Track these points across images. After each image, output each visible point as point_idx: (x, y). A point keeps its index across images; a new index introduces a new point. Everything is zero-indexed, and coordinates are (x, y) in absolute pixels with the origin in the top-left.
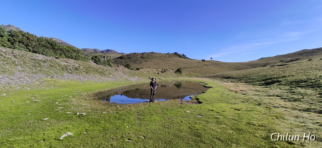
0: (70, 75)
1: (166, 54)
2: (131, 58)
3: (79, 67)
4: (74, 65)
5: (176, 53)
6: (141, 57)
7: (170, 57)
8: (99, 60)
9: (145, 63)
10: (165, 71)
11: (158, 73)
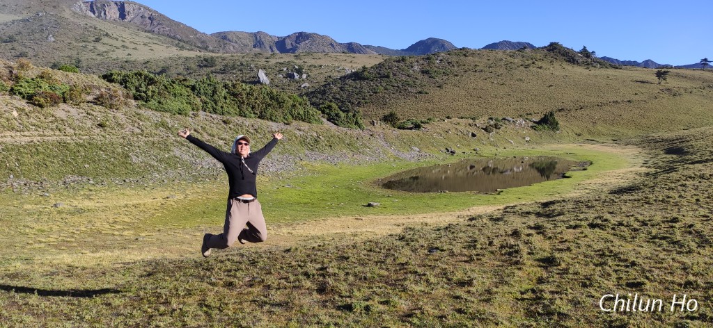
2: (391, 75)
6: (423, 72)
7: (526, 67)
8: (336, 115)
9: (438, 92)
10: (496, 126)
11: (473, 135)
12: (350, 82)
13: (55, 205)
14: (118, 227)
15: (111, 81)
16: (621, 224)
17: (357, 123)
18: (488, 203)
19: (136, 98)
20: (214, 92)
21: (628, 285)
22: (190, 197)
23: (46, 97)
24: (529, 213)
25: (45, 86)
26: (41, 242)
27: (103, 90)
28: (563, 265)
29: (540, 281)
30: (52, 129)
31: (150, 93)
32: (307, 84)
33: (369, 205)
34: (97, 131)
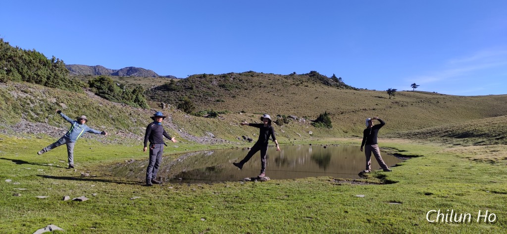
0: (34, 124)
1: (286, 77)
2: (194, 87)
3: (58, 104)
4: (45, 98)
5: (313, 74)
6: (220, 86)
7: (297, 85)
8: (109, 89)
9: (232, 101)
10: (285, 122)
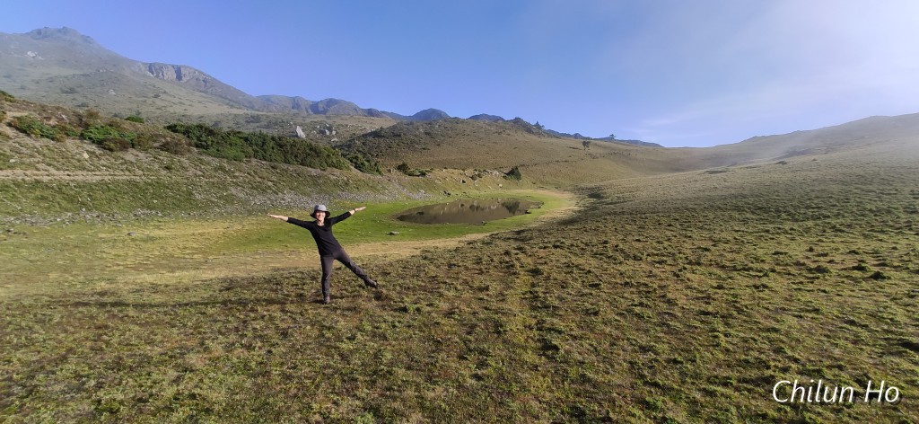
2: (402, 134)
5: (517, 121)
6: (426, 133)
9: (437, 149)
10: (479, 176)
11: (464, 182)
12: (370, 138)
13: (129, 234)
14: (188, 252)
15: (175, 131)
16: (572, 245)
17: (378, 171)
18: (478, 232)
19: (197, 146)
20: (264, 143)
21: (590, 286)
22: (247, 228)
23: (116, 143)
24: (509, 239)
25: (115, 134)
26: (118, 265)
27: (169, 139)
28: (545, 274)
29: (533, 285)
30: (122, 170)
31: (210, 143)
32: (336, 139)
33: (391, 234)
34: (164, 172)
